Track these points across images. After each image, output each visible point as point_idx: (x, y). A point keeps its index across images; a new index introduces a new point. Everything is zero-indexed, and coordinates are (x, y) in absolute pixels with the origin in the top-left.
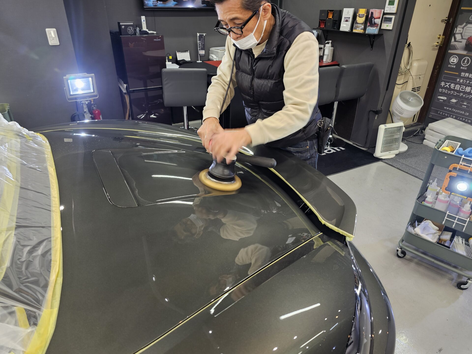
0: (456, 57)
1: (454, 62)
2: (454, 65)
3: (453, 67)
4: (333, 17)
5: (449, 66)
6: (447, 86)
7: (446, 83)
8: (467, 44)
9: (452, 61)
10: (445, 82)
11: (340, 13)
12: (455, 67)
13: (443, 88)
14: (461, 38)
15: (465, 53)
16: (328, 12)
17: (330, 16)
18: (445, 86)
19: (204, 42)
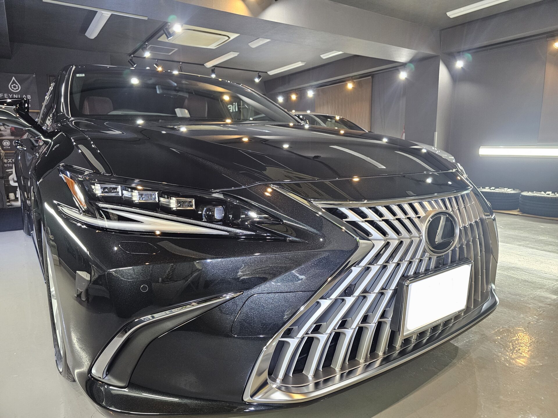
0: (7, 141)
1: (7, 144)
2: (8, 146)
3: (8, 148)
5: (4, 148)
6: (10, 162)
7: (9, 160)
8: (11, 132)
9: (6, 144)
10: (7, 159)
12: (9, 147)
13: (7, 163)
14: (4, 128)
15: (13, 138)
18: (9, 162)
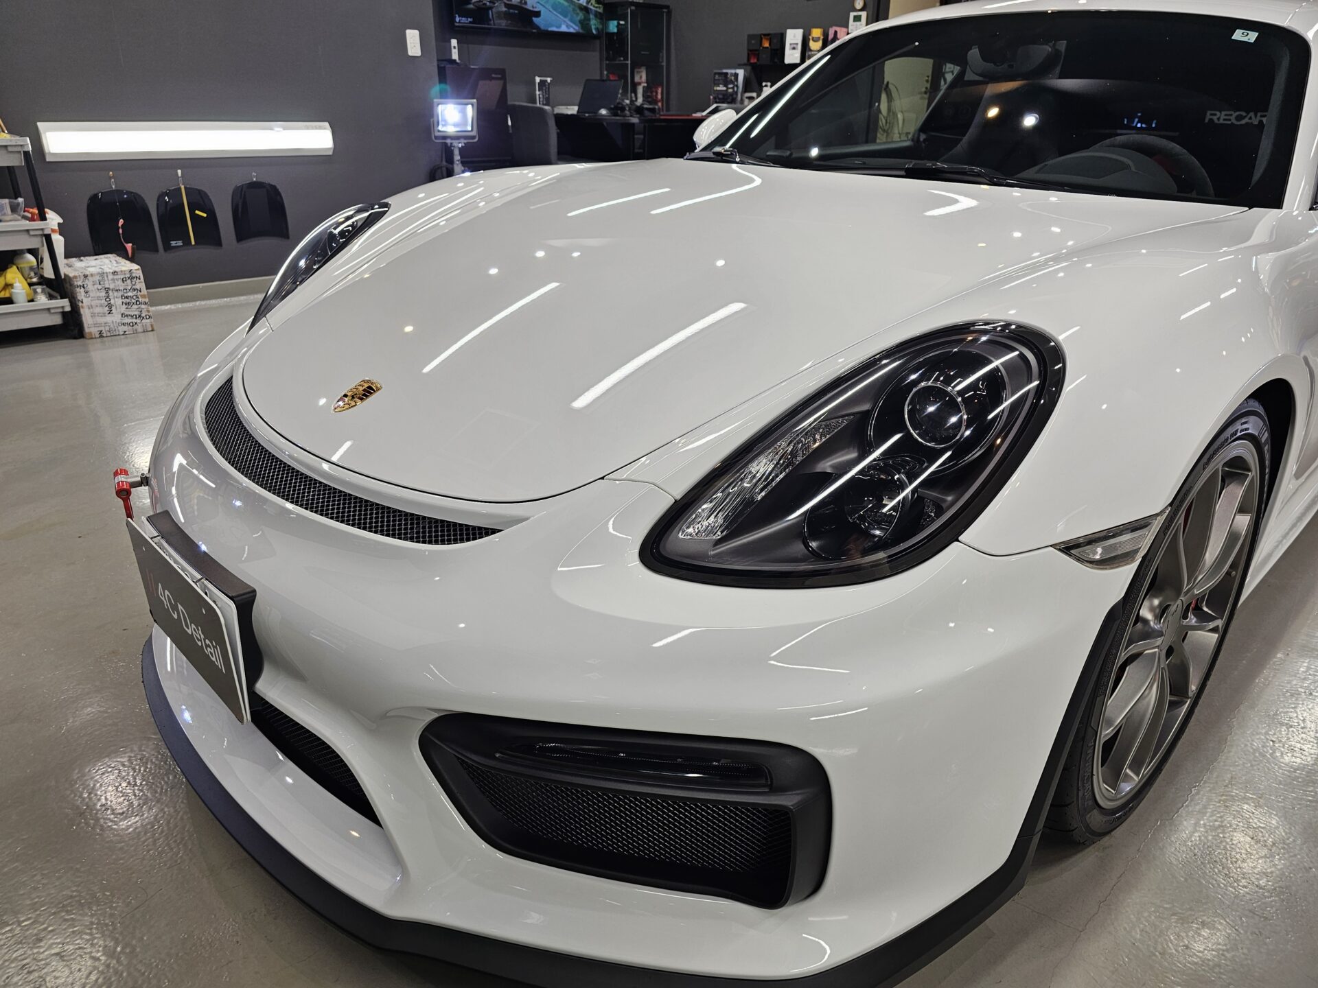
4: (770, 44)
11: (782, 38)
16: (760, 38)
17: (766, 44)
19: (549, 94)
